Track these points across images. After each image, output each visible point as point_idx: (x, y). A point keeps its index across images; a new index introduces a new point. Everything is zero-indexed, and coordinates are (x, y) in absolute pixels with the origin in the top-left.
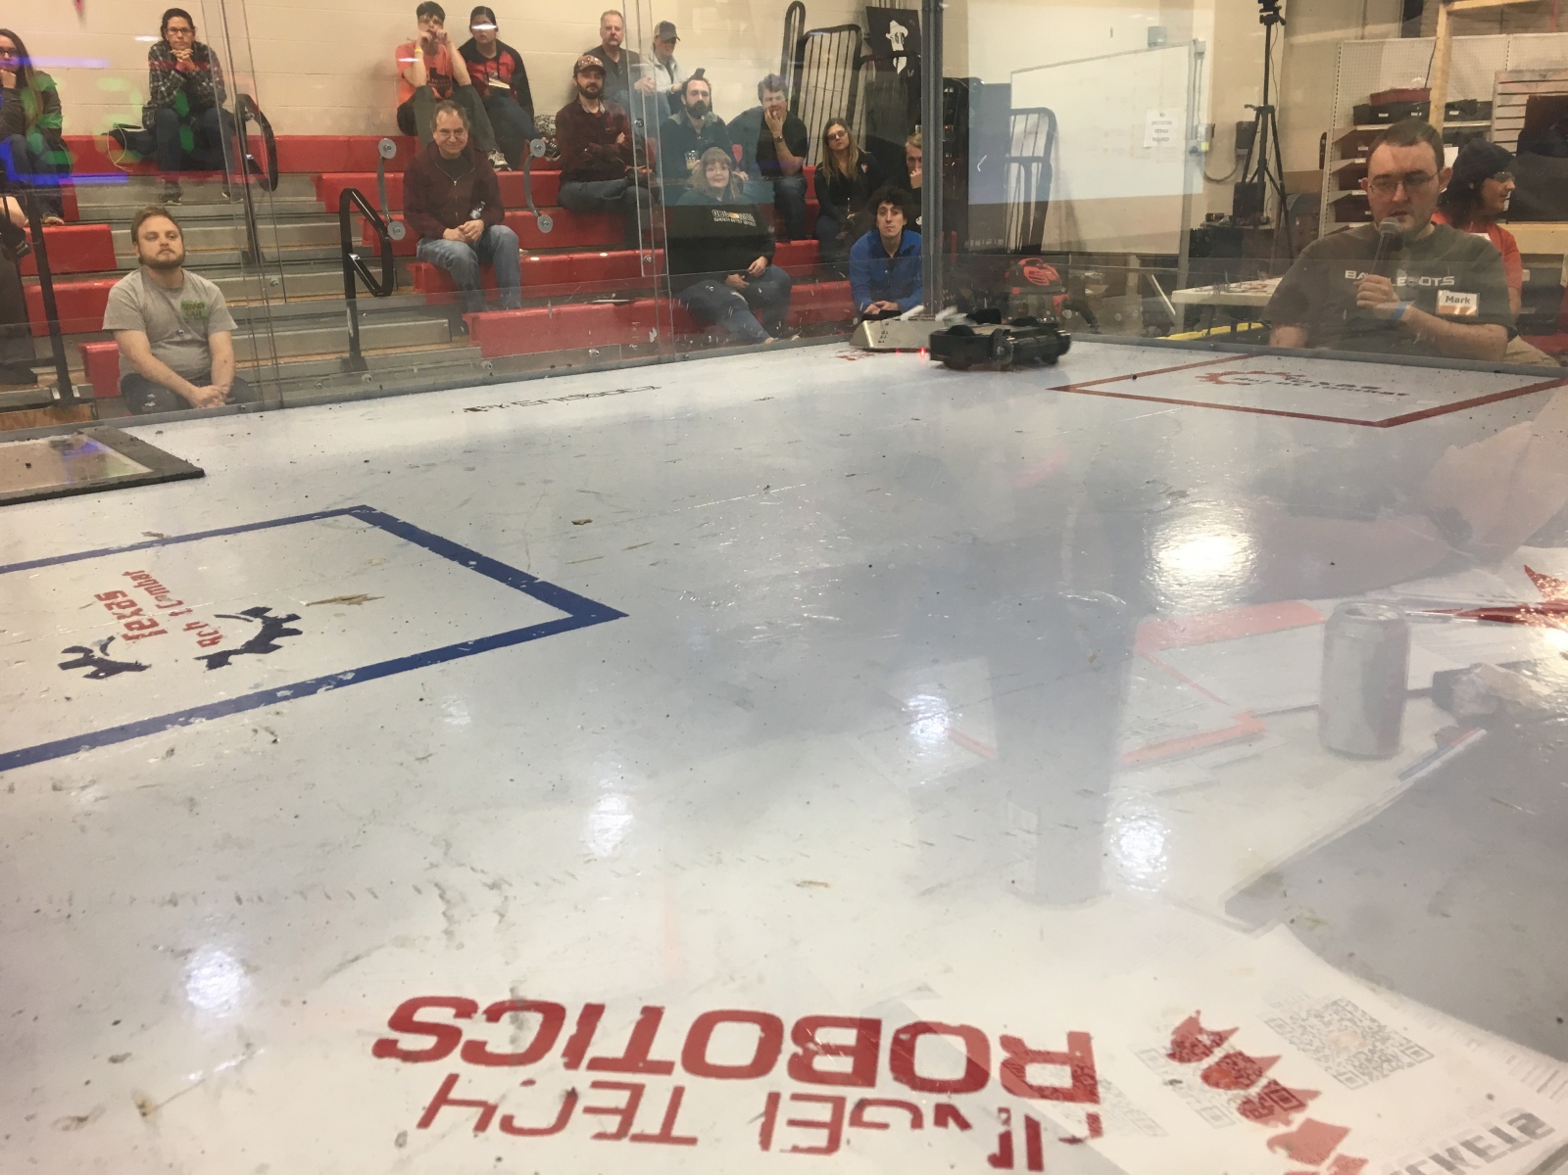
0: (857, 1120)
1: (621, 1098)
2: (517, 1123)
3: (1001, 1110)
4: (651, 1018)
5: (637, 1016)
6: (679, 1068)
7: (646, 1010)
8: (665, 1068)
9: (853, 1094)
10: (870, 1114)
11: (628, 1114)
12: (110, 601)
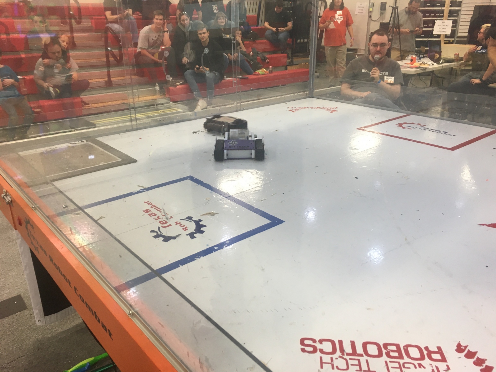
0: (404, 367)
1: (356, 362)
2: (340, 368)
3: (430, 364)
4: (353, 344)
5: (350, 343)
6: (364, 355)
7: (351, 341)
8: (361, 355)
9: (401, 361)
10: (406, 365)
11: (360, 365)
12: (148, 213)
